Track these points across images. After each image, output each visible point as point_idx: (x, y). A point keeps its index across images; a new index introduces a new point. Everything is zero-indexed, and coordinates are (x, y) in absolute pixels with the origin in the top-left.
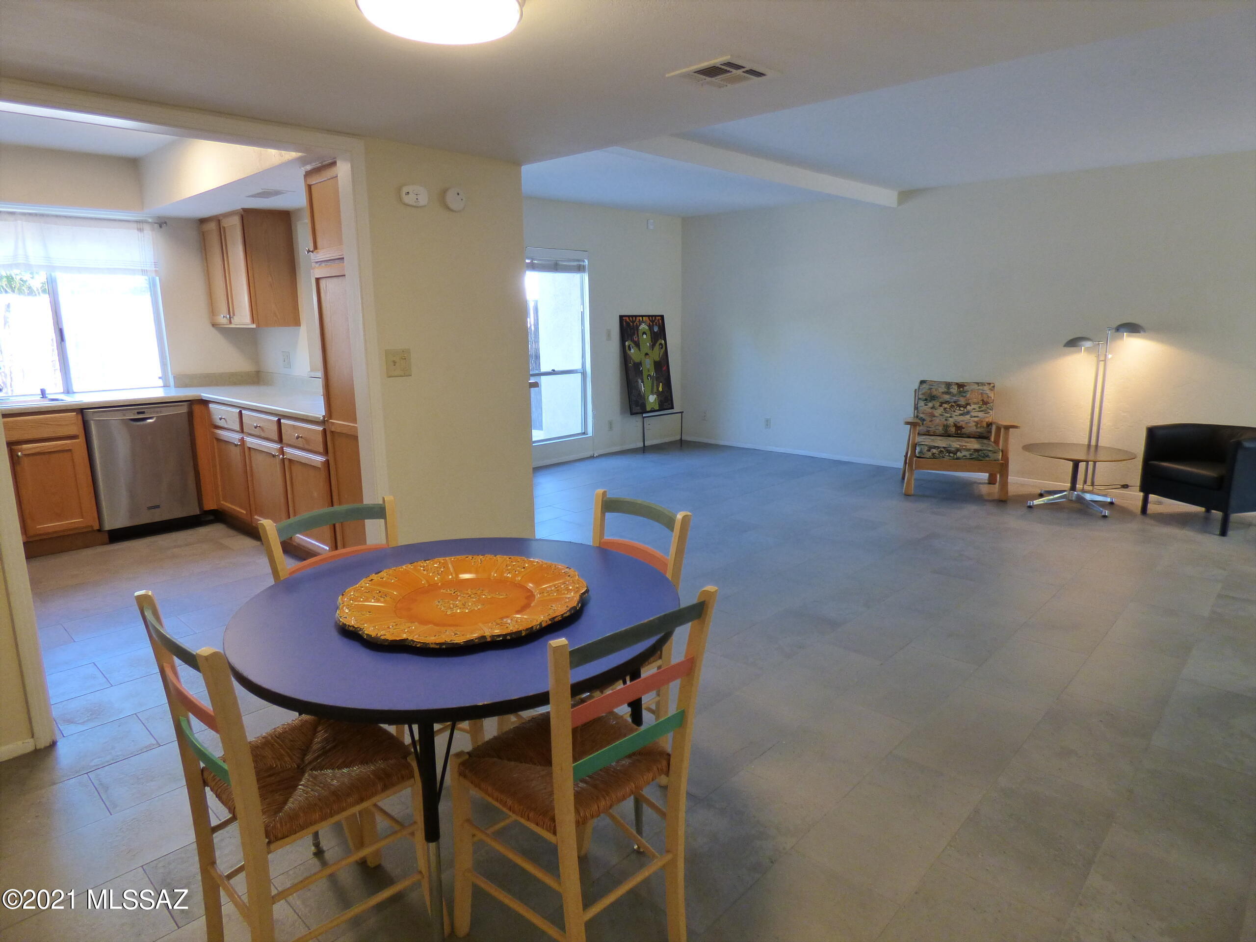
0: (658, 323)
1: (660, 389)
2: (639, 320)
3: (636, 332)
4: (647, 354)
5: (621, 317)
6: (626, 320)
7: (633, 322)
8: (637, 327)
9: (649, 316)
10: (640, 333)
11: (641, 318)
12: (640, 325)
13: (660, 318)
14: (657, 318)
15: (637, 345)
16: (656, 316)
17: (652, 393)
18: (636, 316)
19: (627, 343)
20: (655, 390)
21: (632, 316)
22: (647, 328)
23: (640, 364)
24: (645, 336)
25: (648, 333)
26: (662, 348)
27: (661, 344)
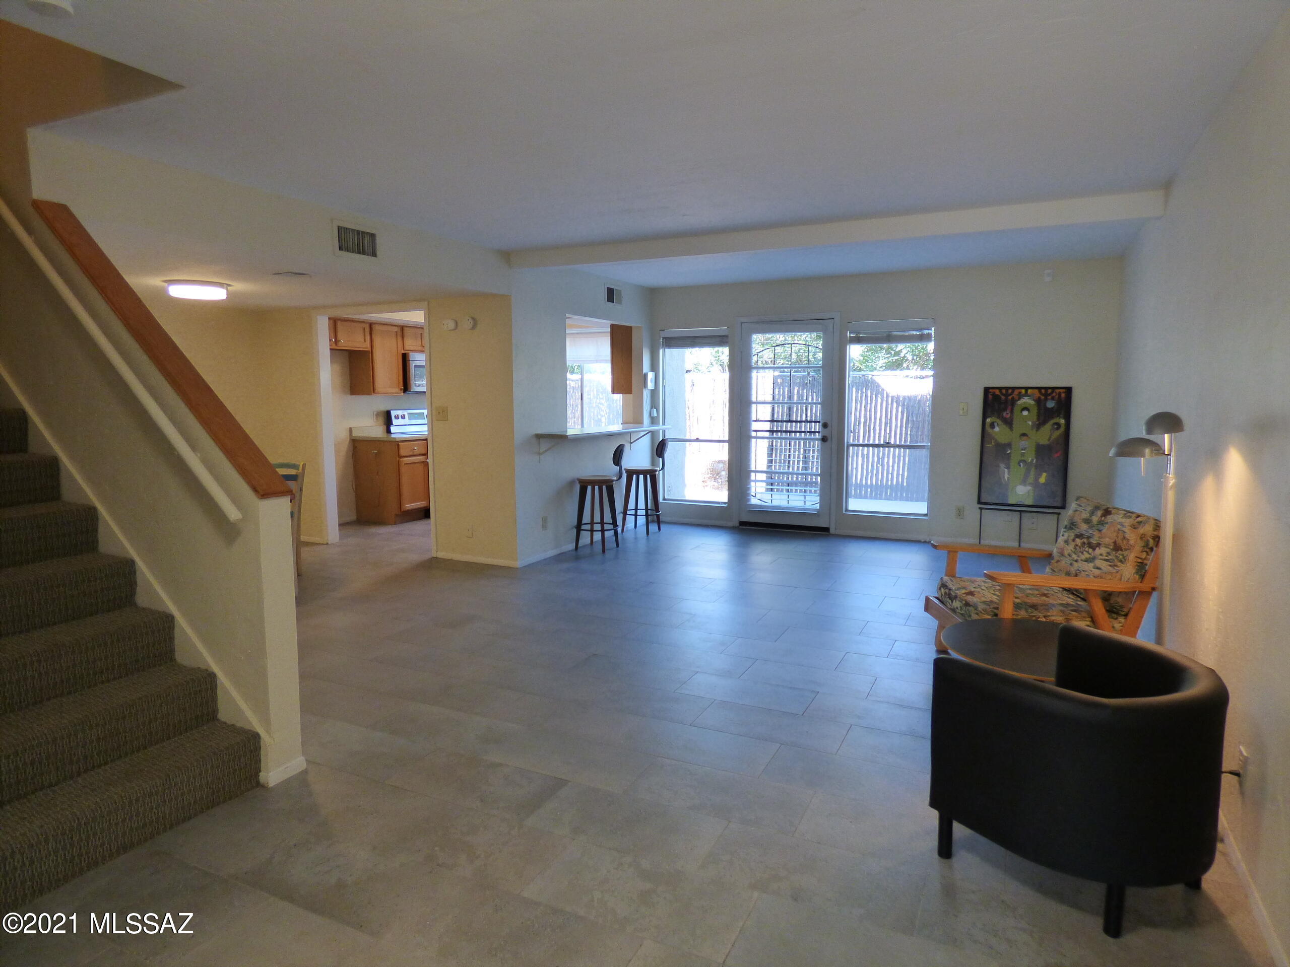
0: (1057, 396)
1: (1042, 480)
2: (1020, 393)
3: (1010, 407)
4: (1024, 435)
5: (987, 390)
6: (994, 393)
7: (1006, 395)
8: (1013, 402)
9: (1039, 389)
10: (1017, 409)
11: (1023, 391)
12: (1019, 399)
13: (1064, 390)
14: (1057, 391)
15: (1009, 423)
16: (1054, 388)
17: (1024, 482)
18: (1014, 389)
19: (989, 420)
20: (1031, 479)
21: (1007, 389)
22: (1033, 402)
23: (1009, 445)
24: (1025, 413)
25: (1035, 411)
26: (1057, 429)
27: (1058, 425)
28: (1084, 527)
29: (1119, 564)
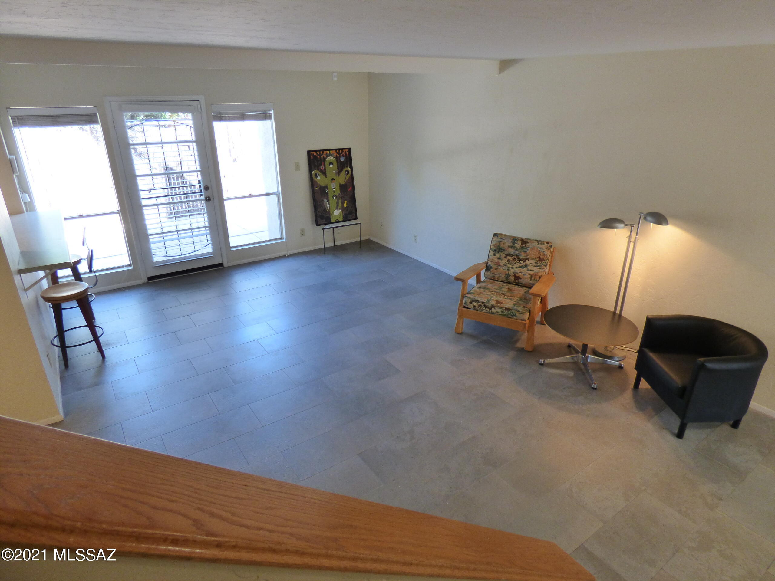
0: (345, 154)
1: (345, 205)
2: (327, 153)
3: (323, 163)
4: (333, 179)
5: (309, 152)
6: (313, 154)
7: (320, 155)
8: (324, 159)
9: (336, 150)
10: (327, 164)
11: (328, 152)
12: (327, 157)
13: (347, 150)
14: (344, 150)
15: (324, 173)
16: (342, 149)
17: (337, 208)
18: (323, 151)
19: (313, 172)
20: (340, 206)
21: (320, 151)
22: (334, 159)
23: (326, 187)
24: (331, 166)
25: (335, 163)
26: (348, 173)
27: (347, 171)
28: (511, 251)
29: (544, 267)
